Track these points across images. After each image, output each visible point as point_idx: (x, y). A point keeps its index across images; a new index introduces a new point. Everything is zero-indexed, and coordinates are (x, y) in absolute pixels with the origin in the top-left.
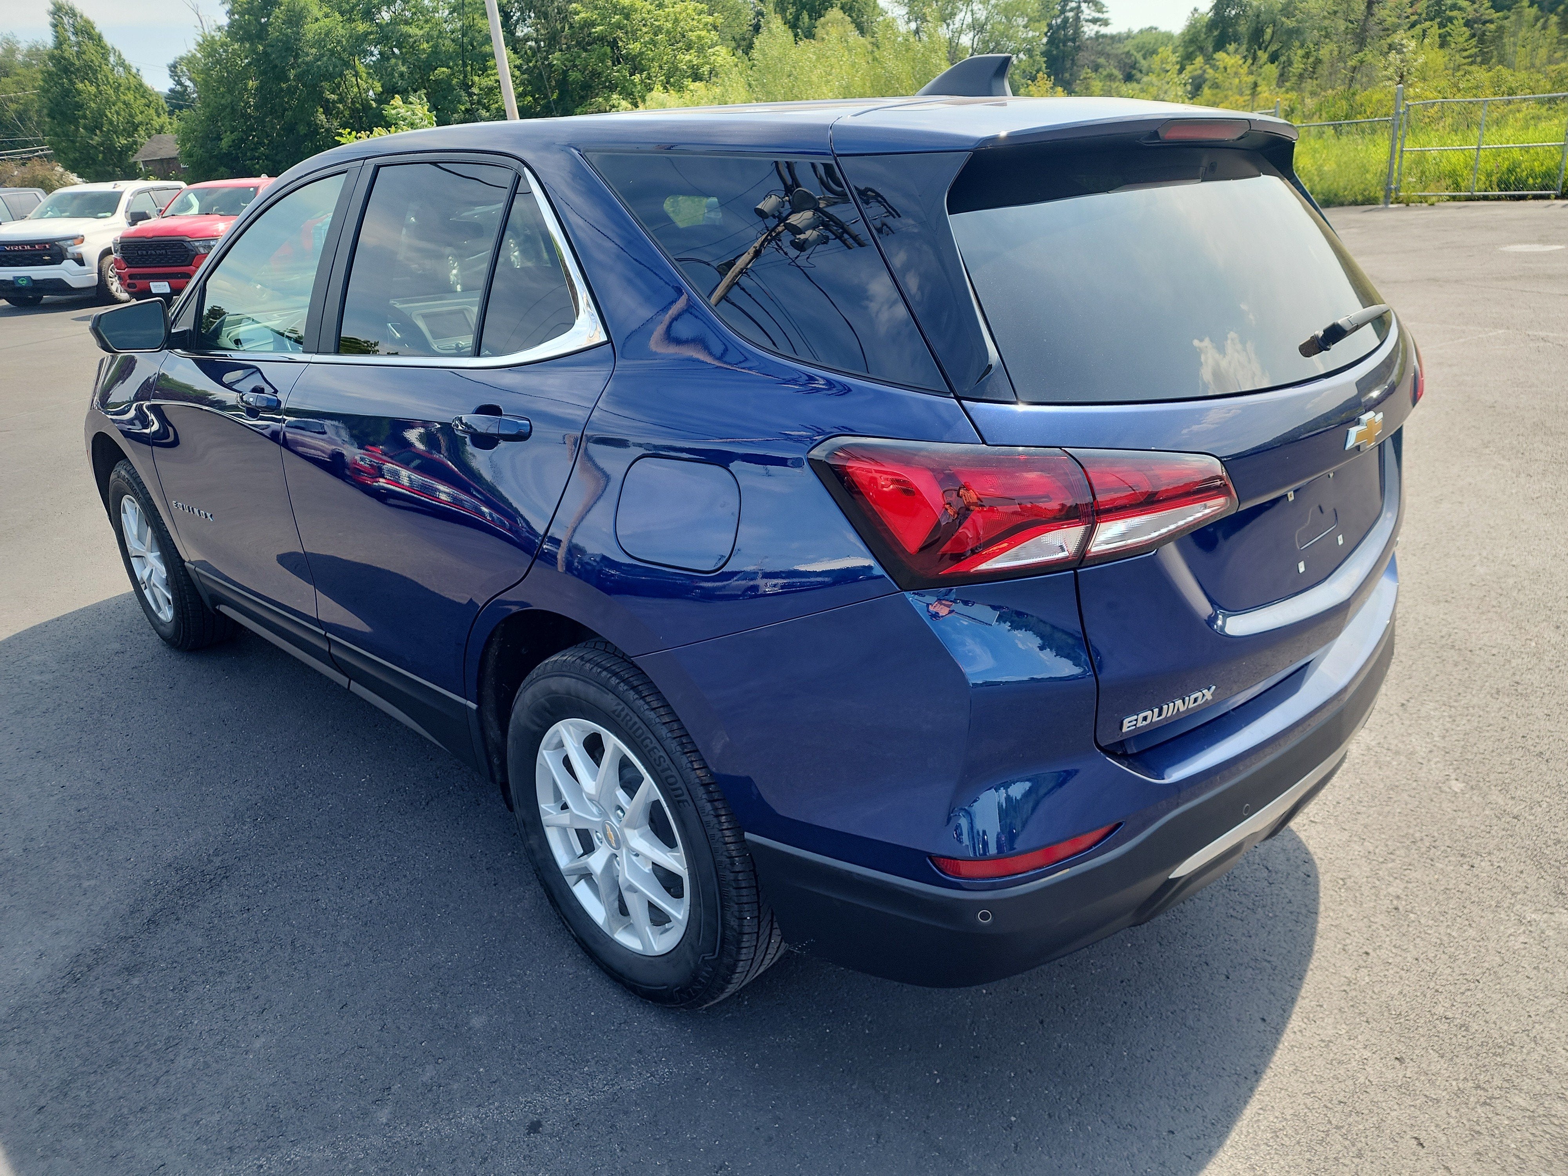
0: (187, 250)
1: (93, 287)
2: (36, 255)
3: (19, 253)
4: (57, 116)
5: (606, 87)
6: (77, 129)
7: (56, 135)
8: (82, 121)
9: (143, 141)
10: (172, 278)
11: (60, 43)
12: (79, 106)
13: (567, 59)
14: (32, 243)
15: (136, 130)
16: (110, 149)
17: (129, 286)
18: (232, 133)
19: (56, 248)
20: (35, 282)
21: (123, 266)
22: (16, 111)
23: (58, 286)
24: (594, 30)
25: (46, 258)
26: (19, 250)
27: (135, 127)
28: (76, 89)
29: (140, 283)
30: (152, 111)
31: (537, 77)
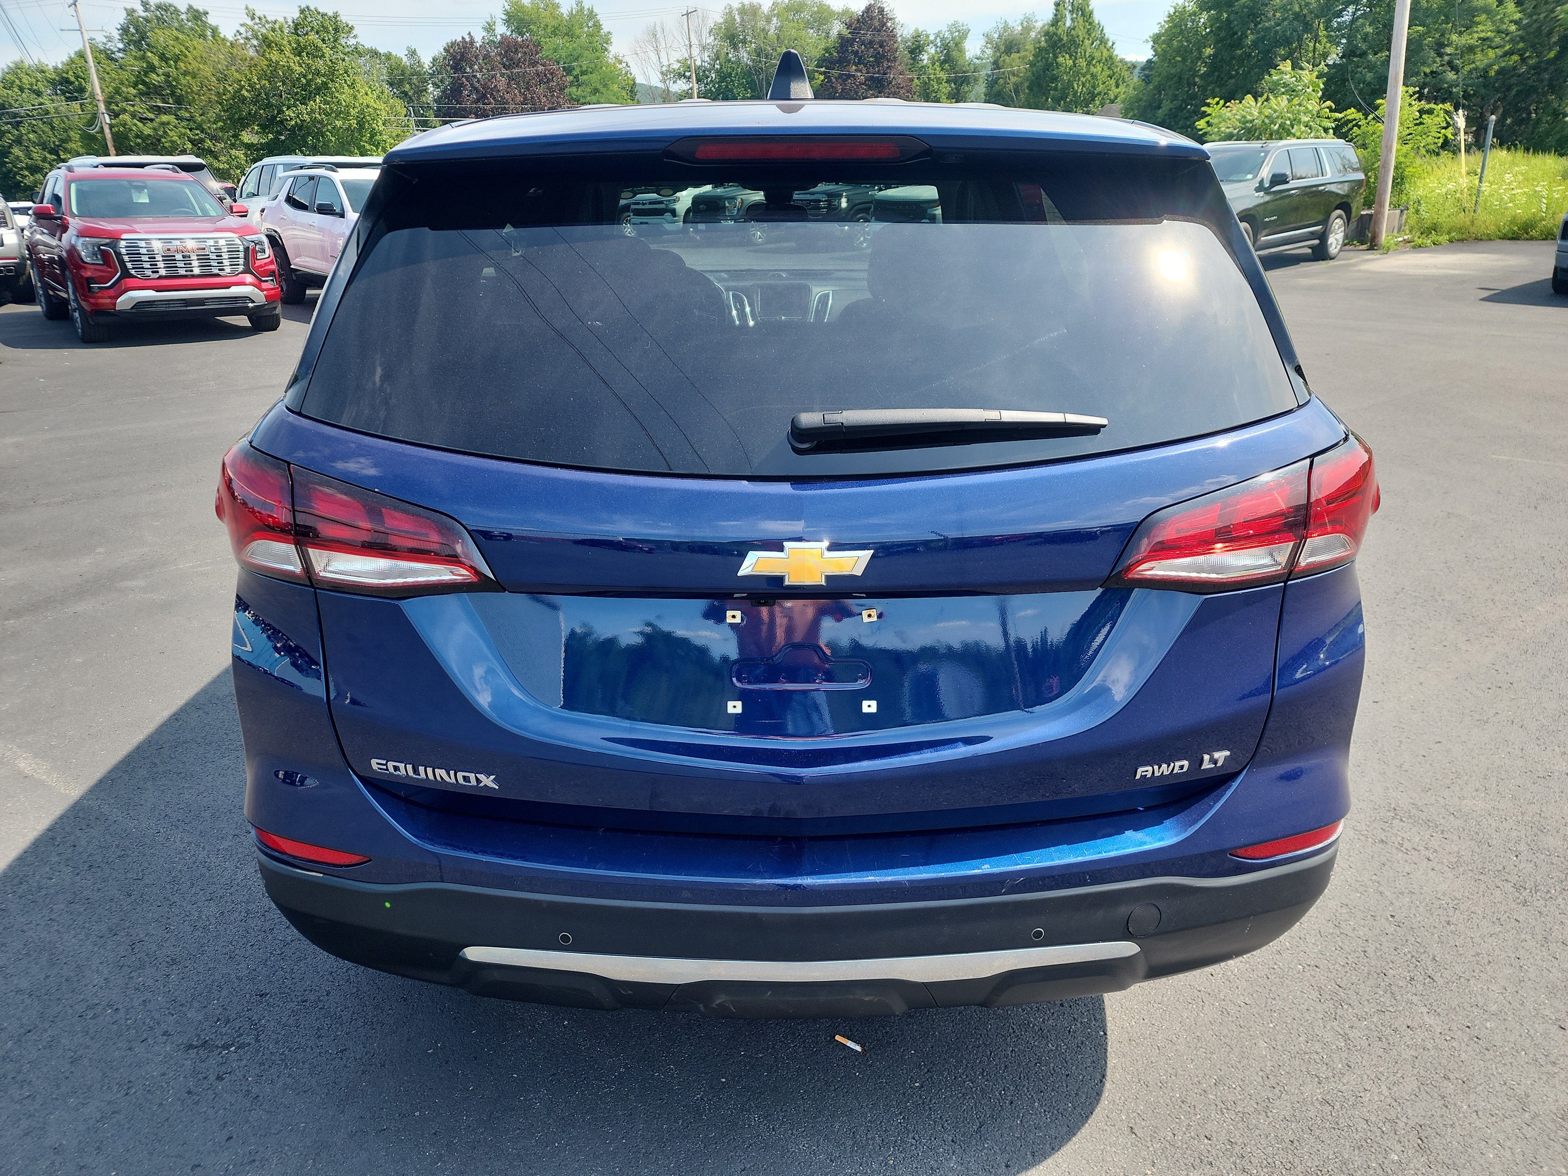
11: (1057, 21)
12: (1055, 77)
15: (1093, 100)
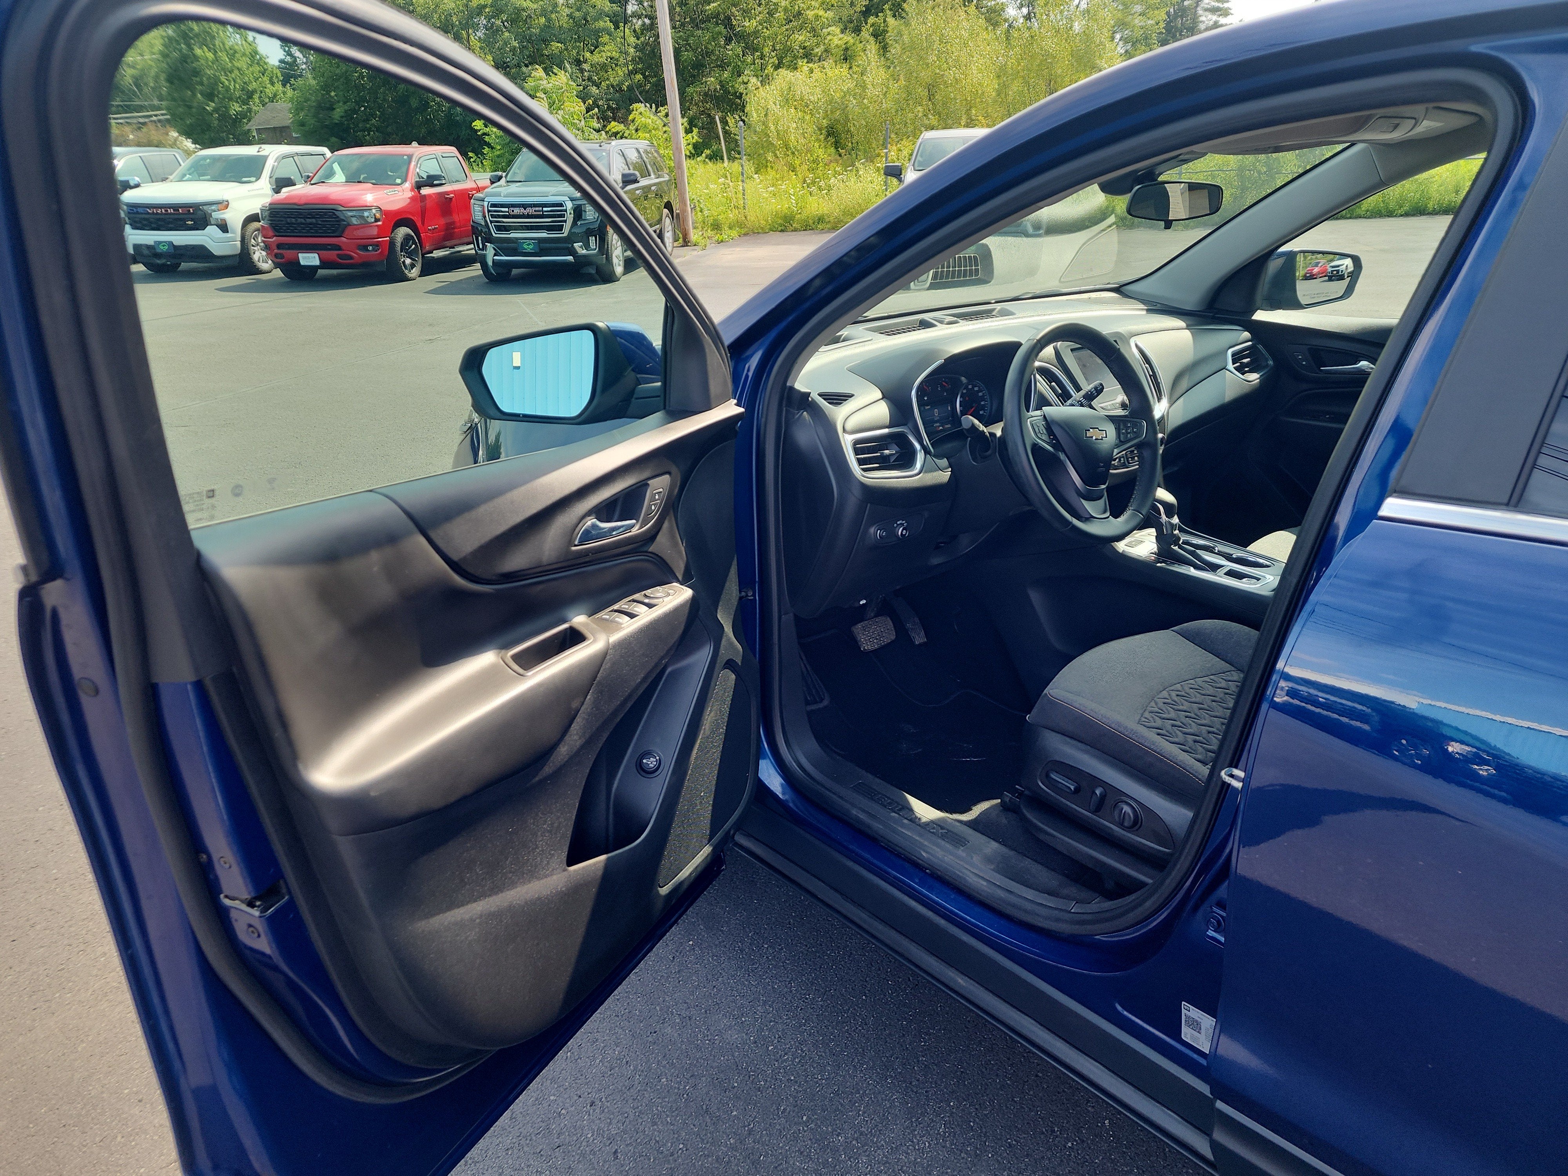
0: (340, 220)
1: (236, 255)
2: (180, 220)
3: (161, 217)
4: (176, 81)
5: (718, 66)
6: (194, 95)
7: (174, 100)
8: (199, 87)
9: (256, 109)
10: (321, 250)
12: (196, 73)
13: (680, 37)
14: (176, 207)
15: (251, 97)
16: (224, 117)
17: (276, 256)
18: (345, 103)
19: (200, 212)
20: (176, 248)
21: (271, 233)
22: (133, 77)
23: (200, 253)
24: (707, 8)
25: (190, 223)
26: (162, 214)
27: (250, 95)
28: (194, 55)
29: (288, 254)
30: (266, 79)
31: (649, 54)
